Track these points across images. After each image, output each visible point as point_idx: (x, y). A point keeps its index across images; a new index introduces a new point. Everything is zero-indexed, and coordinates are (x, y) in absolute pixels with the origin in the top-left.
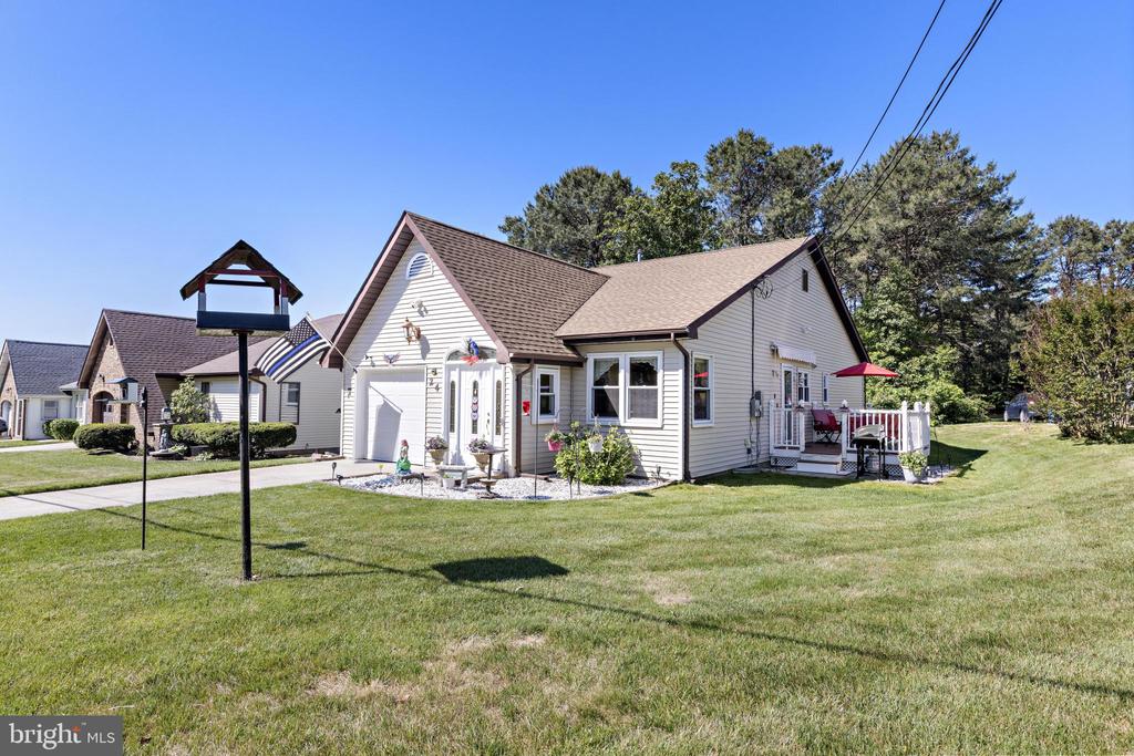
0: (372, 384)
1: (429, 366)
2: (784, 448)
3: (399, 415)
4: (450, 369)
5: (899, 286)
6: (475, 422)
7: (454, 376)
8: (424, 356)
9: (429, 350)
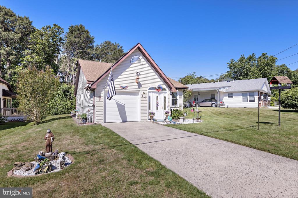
1: (141, 91)
3: (124, 106)
6: (157, 107)
7: (150, 94)
8: (139, 88)
9: (141, 86)
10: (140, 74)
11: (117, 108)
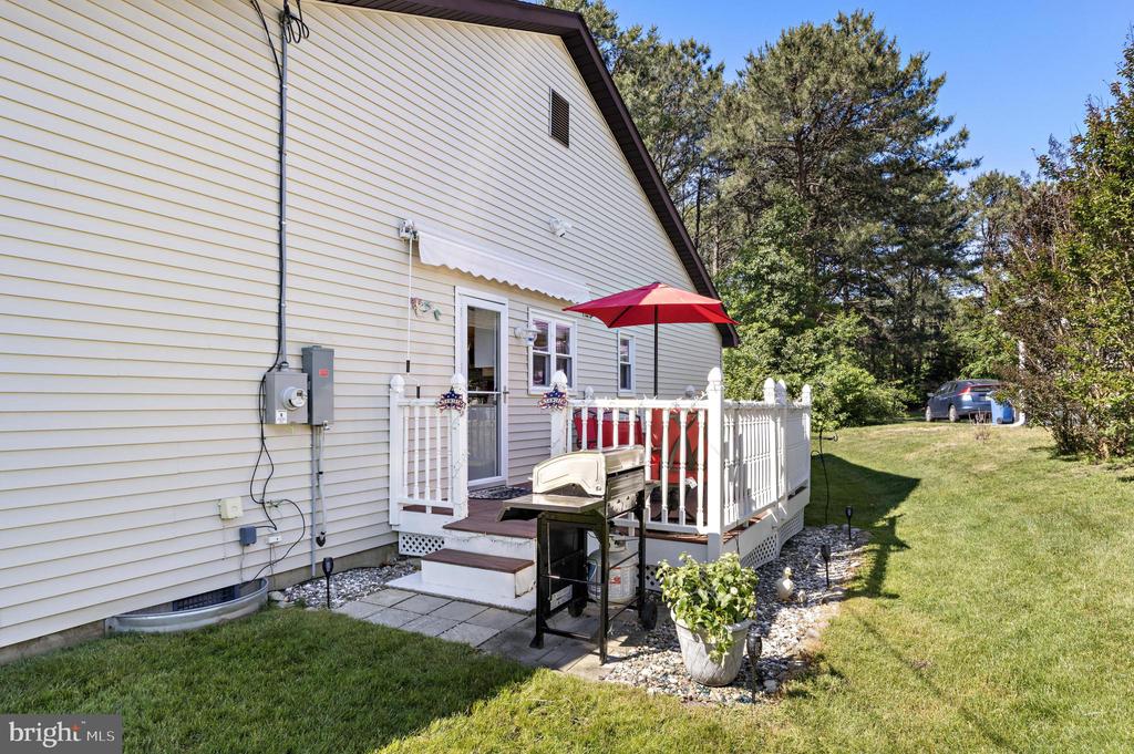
2: (421, 509)
5: (788, 225)
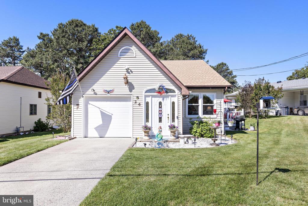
0: (90, 102)
1: (134, 95)
3: (111, 116)
4: (146, 96)
6: (160, 118)
7: (149, 100)
8: (131, 91)
9: (134, 88)
10: (132, 72)
11: (101, 119)
